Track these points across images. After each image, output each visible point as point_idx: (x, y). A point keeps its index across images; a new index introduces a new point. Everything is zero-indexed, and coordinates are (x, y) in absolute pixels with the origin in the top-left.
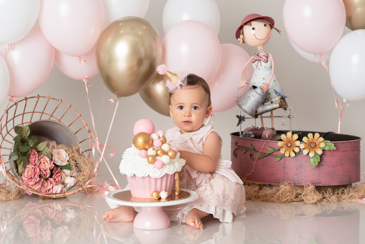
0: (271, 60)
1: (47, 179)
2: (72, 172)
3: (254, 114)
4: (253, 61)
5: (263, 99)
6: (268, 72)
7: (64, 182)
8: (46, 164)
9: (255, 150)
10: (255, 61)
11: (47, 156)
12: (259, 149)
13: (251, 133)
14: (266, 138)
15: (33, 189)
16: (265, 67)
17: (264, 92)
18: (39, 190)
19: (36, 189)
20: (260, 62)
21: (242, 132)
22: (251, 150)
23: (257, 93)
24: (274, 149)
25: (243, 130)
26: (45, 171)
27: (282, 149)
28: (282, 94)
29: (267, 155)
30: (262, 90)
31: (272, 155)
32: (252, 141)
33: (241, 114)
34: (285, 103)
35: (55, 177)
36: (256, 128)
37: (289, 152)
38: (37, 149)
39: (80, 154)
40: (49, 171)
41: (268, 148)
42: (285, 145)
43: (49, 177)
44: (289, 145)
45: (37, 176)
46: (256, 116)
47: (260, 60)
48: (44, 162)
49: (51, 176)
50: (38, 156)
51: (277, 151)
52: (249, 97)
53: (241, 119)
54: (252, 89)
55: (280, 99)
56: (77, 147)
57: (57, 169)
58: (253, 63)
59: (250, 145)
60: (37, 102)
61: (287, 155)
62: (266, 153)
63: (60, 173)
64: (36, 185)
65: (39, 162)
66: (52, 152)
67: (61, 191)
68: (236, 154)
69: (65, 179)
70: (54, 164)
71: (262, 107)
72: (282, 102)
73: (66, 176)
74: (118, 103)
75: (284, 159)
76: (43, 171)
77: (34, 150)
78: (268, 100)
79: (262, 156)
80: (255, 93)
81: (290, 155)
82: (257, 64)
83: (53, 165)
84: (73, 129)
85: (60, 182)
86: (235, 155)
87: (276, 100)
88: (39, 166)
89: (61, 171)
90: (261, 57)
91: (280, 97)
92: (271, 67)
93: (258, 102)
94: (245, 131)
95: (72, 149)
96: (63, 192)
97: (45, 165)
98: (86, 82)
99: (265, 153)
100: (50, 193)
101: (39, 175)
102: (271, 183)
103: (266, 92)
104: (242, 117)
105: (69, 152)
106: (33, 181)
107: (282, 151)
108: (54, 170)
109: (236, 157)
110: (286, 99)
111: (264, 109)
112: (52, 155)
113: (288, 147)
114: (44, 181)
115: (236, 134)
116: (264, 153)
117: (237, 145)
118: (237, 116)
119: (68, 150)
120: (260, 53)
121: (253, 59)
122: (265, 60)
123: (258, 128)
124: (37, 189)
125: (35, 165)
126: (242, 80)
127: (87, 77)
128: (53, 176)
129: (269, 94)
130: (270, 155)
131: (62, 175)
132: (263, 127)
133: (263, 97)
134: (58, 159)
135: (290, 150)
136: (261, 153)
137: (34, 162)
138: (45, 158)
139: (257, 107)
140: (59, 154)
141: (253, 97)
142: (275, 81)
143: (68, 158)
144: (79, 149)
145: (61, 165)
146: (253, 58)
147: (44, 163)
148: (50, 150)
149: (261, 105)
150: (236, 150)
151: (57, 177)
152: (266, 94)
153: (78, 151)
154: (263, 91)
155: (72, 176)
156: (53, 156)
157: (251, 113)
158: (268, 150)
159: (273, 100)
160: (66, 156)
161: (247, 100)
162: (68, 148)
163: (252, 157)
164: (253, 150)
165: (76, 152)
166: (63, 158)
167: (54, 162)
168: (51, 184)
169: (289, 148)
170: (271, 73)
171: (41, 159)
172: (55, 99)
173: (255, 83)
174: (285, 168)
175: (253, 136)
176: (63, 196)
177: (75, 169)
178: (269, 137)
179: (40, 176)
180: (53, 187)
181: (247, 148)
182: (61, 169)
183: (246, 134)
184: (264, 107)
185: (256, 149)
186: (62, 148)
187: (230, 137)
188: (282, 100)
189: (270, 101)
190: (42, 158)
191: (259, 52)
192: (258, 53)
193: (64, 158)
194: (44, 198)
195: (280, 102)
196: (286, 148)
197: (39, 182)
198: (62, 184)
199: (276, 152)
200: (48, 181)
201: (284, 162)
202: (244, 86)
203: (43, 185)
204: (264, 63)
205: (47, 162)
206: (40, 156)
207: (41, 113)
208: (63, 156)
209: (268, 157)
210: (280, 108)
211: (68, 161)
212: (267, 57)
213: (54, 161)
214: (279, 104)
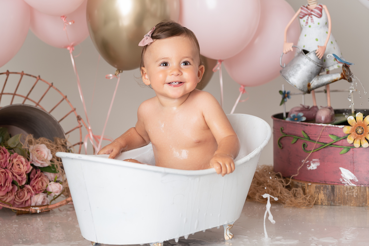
0: (326, 14)
1: (22, 187)
2: (57, 175)
3: (306, 90)
4: (301, 16)
5: (318, 68)
6: (323, 31)
7: (47, 190)
8: (21, 166)
9: (310, 139)
10: (304, 16)
11: (21, 155)
12: (315, 137)
13: (301, 114)
14: (322, 121)
15: (4, 201)
16: (319, 24)
17: (320, 58)
18: (12, 203)
19: (8, 201)
20: (311, 17)
21: (287, 114)
22: (305, 138)
23: (310, 60)
24: (338, 138)
25: (288, 111)
26: (20, 175)
27: (350, 136)
28: (344, 60)
29: (327, 146)
30: (317, 55)
31: (335, 145)
32: (306, 126)
33: (284, 89)
34: (350, 72)
35: (34, 184)
36: (306, 107)
37: (359, 141)
38: (7, 145)
39: (67, 149)
40: (25, 176)
41: (329, 135)
42: (353, 131)
43: (26, 184)
44: (360, 131)
45: (9, 183)
46: (309, 92)
47: (311, 14)
48: (18, 163)
49: (28, 182)
50: (10, 156)
51: (343, 139)
52: (299, 65)
53: (285, 95)
54: (302, 54)
55: (343, 67)
56: (63, 140)
57: (36, 173)
58: (301, 18)
59: (303, 132)
60: (6, 80)
61: (357, 145)
62: (327, 142)
63: (40, 177)
64: (9, 195)
65: (11, 164)
66: (28, 149)
67: (43, 202)
68: (282, 144)
69: (47, 185)
70: (32, 165)
71: (316, 79)
72: (345, 71)
73: (49, 182)
74: (119, 79)
75: (353, 150)
76: (18, 176)
77: (4, 147)
78: (324, 69)
79: (321, 147)
80: (307, 60)
81: (361, 145)
82: (307, 20)
83: (30, 167)
84: (56, 115)
85: (41, 191)
86: (282, 146)
87: (335, 69)
88: (11, 169)
89: (41, 175)
90: (312, 11)
91: (341, 65)
92: (327, 24)
93: (311, 73)
94: (292, 112)
95: (56, 143)
96: (45, 204)
97: (19, 168)
98: (71, 51)
99: (325, 142)
100: (27, 205)
101: (11, 181)
102: (333, 183)
103: (323, 58)
104: (286, 92)
105: (52, 148)
106: (4, 190)
107: (350, 140)
108: (32, 173)
109: (283, 148)
110: (351, 68)
111: (319, 81)
112: (29, 153)
113: (358, 134)
114: (19, 189)
115: (279, 117)
116: (323, 143)
117: (284, 131)
118: (280, 92)
119: (51, 145)
120: (311, 5)
121: (301, 14)
122: (318, 14)
123: (308, 107)
124: (10, 202)
125: (6, 168)
126: (286, 42)
127: (72, 44)
128: (32, 182)
129: (325, 61)
130: (332, 146)
131: (43, 180)
132: (315, 105)
133: (318, 65)
134: (38, 158)
135: (361, 138)
136: (318, 142)
137: (4, 164)
138: (19, 158)
139: (310, 79)
140: (38, 152)
141: (304, 65)
142: (332, 43)
143: (50, 157)
144: (66, 143)
145: (41, 166)
146: (301, 12)
147: (19, 165)
148: (25, 146)
149: (315, 76)
150: (281, 138)
151: (36, 184)
152: (322, 61)
153: (65, 146)
154: (318, 57)
155: (57, 182)
156: (31, 154)
157: (302, 88)
158: (330, 138)
159: (331, 69)
160: (48, 154)
161: (296, 70)
162: (50, 142)
163: (306, 149)
164: (307, 139)
165: (62, 148)
166: (43, 158)
167: (32, 163)
168: (29, 193)
169: (360, 135)
170: (327, 33)
171: (14, 160)
172: (30, 75)
173: (304, 47)
174: (354, 163)
175: (304, 119)
176: (45, 209)
177: (61, 171)
178: (326, 119)
179: (13, 183)
180: (31, 197)
181: (298, 136)
182: (42, 172)
183: (294, 117)
184: (320, 79)
185: (312, 137)
186: (42, 143)
187: (272, 120)
188: (345, 69)
189: (327, 70)
190: (16, 157)
191: (309, 4)
192: (307, 4)
193: (46, 157)
194: (20, 214)
195: (342, 72)
196: (355, 135)
197: (12, 191)
198: (44, 193)
199: (341, 141)
200: (24, 189)
201: (353, 155)
202: (291, 51)
203: (17, 194)
204: (317, 18)
205: (22, 163)
206: (12, 155)
207: (11, 94)
208: (44, 155)
209: (330, 148)
210: (343, 80)
211: (51, 161)
212: (321, 10)
213: (32, 161)
214: (342, 74)
